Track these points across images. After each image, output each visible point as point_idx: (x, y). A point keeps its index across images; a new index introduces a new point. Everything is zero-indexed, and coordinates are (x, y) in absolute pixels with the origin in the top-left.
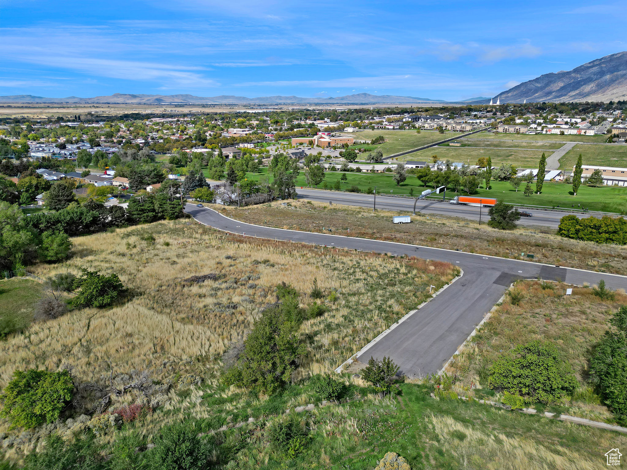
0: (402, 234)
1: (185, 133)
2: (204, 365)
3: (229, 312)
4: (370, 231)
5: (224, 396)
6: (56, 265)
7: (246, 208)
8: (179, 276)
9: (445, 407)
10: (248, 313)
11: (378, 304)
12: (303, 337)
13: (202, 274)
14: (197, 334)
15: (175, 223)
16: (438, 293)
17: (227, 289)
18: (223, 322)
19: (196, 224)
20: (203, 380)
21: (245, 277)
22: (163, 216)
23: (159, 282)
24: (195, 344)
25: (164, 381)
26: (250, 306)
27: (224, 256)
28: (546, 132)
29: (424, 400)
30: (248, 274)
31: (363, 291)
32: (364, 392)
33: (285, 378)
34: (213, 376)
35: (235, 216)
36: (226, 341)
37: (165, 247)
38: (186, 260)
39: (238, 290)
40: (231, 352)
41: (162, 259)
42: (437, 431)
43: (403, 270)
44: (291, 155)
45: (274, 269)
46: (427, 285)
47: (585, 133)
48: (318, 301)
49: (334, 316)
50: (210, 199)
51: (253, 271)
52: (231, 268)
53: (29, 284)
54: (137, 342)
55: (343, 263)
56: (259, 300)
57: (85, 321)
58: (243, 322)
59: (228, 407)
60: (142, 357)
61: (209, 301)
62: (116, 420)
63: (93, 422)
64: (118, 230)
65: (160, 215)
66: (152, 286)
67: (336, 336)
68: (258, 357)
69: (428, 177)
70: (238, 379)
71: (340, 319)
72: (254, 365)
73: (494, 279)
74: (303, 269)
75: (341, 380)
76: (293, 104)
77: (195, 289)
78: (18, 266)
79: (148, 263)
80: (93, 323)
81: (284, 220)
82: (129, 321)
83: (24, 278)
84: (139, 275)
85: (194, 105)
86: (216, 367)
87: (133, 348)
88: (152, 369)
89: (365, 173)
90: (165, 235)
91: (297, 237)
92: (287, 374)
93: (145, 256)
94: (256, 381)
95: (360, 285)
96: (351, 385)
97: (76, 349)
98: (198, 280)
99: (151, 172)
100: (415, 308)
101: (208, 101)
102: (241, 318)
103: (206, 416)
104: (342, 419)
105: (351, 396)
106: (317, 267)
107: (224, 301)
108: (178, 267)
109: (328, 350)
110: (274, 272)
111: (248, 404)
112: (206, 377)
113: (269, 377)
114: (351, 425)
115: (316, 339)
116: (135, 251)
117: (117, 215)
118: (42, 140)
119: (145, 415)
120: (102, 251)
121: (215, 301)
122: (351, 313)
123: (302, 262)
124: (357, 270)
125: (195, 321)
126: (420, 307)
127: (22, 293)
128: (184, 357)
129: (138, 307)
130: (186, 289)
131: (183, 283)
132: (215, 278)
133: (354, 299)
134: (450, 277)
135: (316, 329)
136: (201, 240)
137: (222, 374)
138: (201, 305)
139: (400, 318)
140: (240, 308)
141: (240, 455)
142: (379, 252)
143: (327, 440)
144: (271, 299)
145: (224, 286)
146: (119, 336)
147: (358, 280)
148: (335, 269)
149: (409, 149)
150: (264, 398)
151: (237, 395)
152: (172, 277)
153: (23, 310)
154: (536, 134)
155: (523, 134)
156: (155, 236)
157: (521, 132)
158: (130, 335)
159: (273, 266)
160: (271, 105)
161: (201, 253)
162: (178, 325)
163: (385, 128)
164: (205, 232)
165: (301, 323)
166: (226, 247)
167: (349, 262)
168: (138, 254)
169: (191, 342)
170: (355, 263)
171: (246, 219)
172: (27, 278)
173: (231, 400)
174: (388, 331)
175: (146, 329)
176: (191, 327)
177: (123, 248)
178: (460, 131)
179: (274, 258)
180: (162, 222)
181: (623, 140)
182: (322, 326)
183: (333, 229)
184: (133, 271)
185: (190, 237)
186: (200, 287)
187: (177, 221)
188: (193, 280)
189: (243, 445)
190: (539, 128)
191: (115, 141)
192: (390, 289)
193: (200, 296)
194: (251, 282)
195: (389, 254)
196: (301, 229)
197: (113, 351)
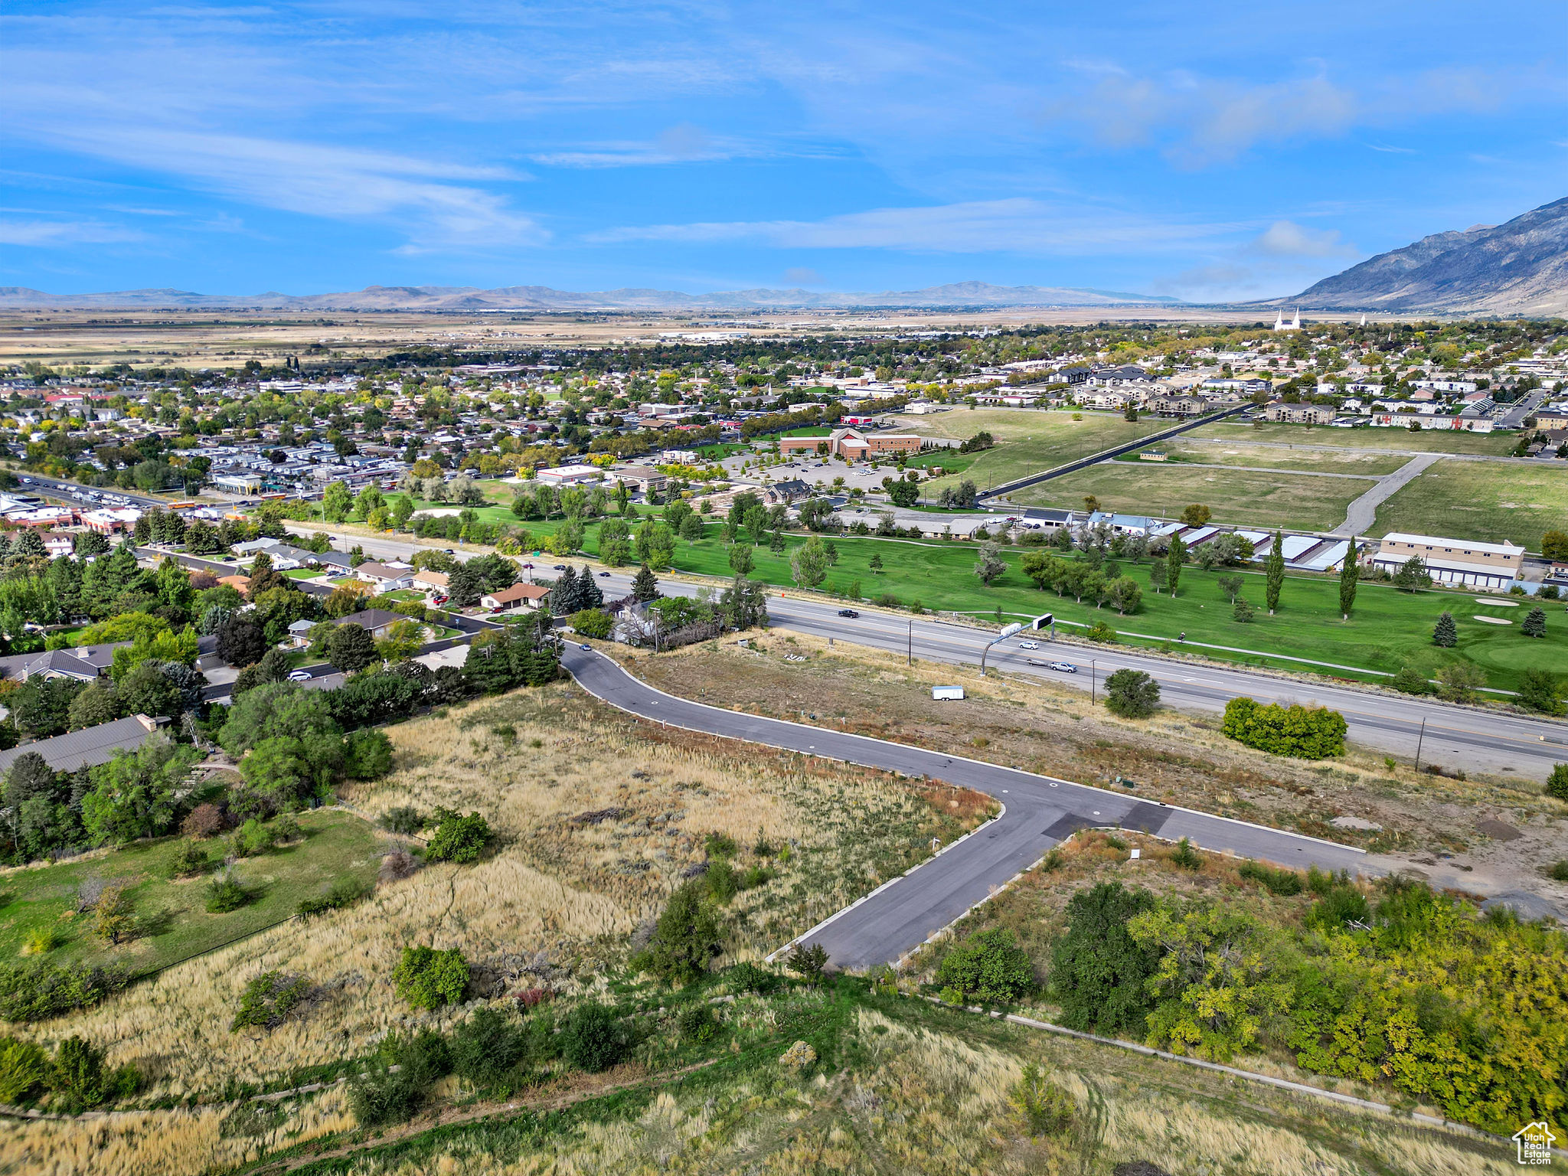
0: (938, 727)
1: (541, 413)
2: (608, 947)
3: (637, 875)
4: (881, 720)
5: (633, 983)
6: (373, 785)
7: (670, 654)
8: (563, 810)
9: (880, 1002)
10: (664, 878)
11: (849, 866)
12: (733, 915)
13: (598, 809)
14: (596, 907)
15: (545, 696)
16: (945, 850)
17: (635, 835)
18: (631, 891)
19: (582, 695)
20: (608, 966)
21: (662, 816)
22: (524, 679)
23: (535, 821)
24: (596, 920)
25: (563, 965)
26: (667, 866)
27: (631, 771)
28: (1379, 422)
29: (858, 994)
30: (667, 811)
31: (834, 845)
32: (792, 983)
33: (702, 964)
34: (620, 962)
35: (651, 677)
36: (634, 918)
37: (534, 750)
38: (572, 778)
39: (652, 838)
40: (641, 932)
41: (533, 776)
42: (860, 1025)
43: (908, 807)
44: (774, 490)
45: (707, 800)
46: (931, 835)
47: (1470, 426)
48: (765, 861)
49: (780, 886)
50: (604, 633)
51: (674, 805)
52: (642, 796)
53: (347, 820)
54: (521, 916)
55: (817, 791)
56: (681, 856)
57: (446, 884)
58: (657, 891)
59: (638, 995)
60: (531, 935)
61: (610, 855)
62: (519, 1004)
63: (495, 1004)
64: (452, 711)
65: (518, 678)
66: (524, 825)
67: (776, 914)
68: (672, 940)
69: (1045, 572)
70: (648, 964)
71: (787, 890)
72: (667, 949)
73: (1047, 825)
74: (752, 802)
75: (770, 970)
76: (794, 312)
77: (589, 835)
78: (324, 788)
79: (511, 783)
80: (460, 886)
81: (737, 688)
82: (504, 884)
83: (334, 808)
84: (502, 808)
85: (555, 314)
86: (623, 950)
87: (518, 924)
88: (546, 950)
89: (929, 541)
90: (531, 723)
91: (753, 729)
92: (704, 960)
93: (506, 768)
94: (669, 967)
95: (832, 834)
96: (782, 977)
97: (446, 922)
98: (592, 819)
99: (491, 567)
100: (899, 875)
101: (590, 302)
102: (654, 884)
103: (613, 1003)
104: (761, 1011)
105: (777, 990)
106: (775, 800)
107: (631, 855)
108: (560, 791)
109: (762, 934)
110: (707, 805)
111: (660, 993)
112: (612, 961)
113: (684, 963)
114: (770, 1016)
115: (750, 917)
116: (488, 757)
117: (448, 684)
118: (226, 433)
119: (547, 1000)
120: (436, 758)
121: (619, 856)
122: (805, 882)
123: (753, 789)
124: (836, 805)
125: (592, 887)
126: (908, 873)
127: (343, 835)
128: (583, 937)
129: (512, 863)
130: (576, 834)
131: (571, 823)
132: (618, 816)
133: (815, 858)
134: (976, 821)
135: (752, 903)
136: (592, 734)
137: (630, 959)
138: (599, 862)
139: (872, 890)
140: (654, 869)
141: (650, 1040)
142: (882, 768)
143: (740, 1030)
144: (698, 856)
145: (631, 830)
146: (496, 906)
147: (830, 824)
148: (802, 803)
149: (1044, 467)
150: (678, 988)
151: (647, 983)
152: (554, 811)
153: (355, 863)
154: (1355, 427)
155: (1323, 425)
156: (516, 725)
157: (1320, 420)
158: (510, 905)
159: (706, 794)
160: (742, 315)
161: (594, 764)
162: (571, 893)
163: (1002, 404)
164: (597, 718)
165: (735, 894)
166: (634, 751)
167: (828, 790)
168: (493, 764)
169: (590, 918)
170: (836, 792)
171: (669, 685)
172: (340, 808)
173: (640, 988)
174: (849, 909)
175: (529, 896)
176: (589, 896)
177: (466, 752)
178: (1177, 415)
179: (711, 778)
180: (522, 691)
181: (1555, 448)
182: (762, 900)
183: (819, 715)
184: (493, 799)
185: (574, 729)
186: (597, 831)
187: (547, 688)
188: (585, 820)
189: (652, 1031)
190: (1366, 411)
191: (387, 435)
192: (876, 841)
193: (597, 848)
194: (670, 824)
195: (899, 773)
196: (763, 712)
197: (493, 926)
